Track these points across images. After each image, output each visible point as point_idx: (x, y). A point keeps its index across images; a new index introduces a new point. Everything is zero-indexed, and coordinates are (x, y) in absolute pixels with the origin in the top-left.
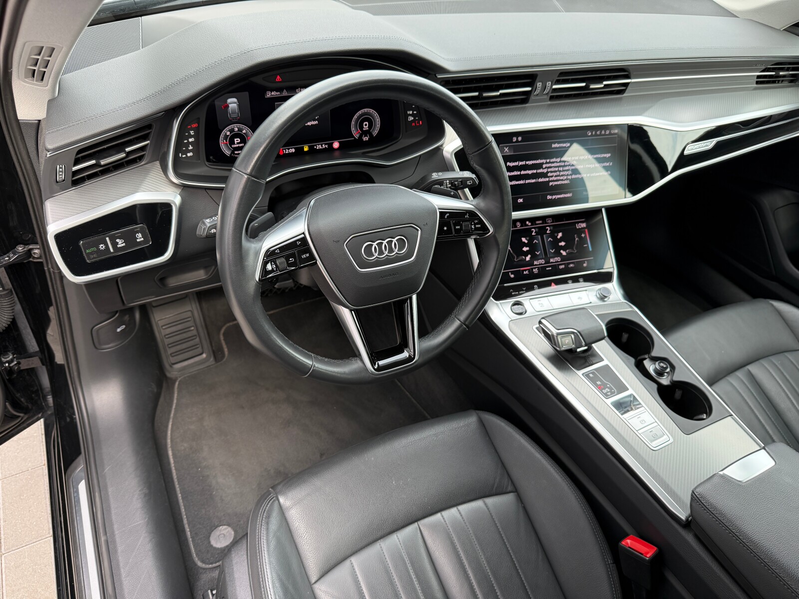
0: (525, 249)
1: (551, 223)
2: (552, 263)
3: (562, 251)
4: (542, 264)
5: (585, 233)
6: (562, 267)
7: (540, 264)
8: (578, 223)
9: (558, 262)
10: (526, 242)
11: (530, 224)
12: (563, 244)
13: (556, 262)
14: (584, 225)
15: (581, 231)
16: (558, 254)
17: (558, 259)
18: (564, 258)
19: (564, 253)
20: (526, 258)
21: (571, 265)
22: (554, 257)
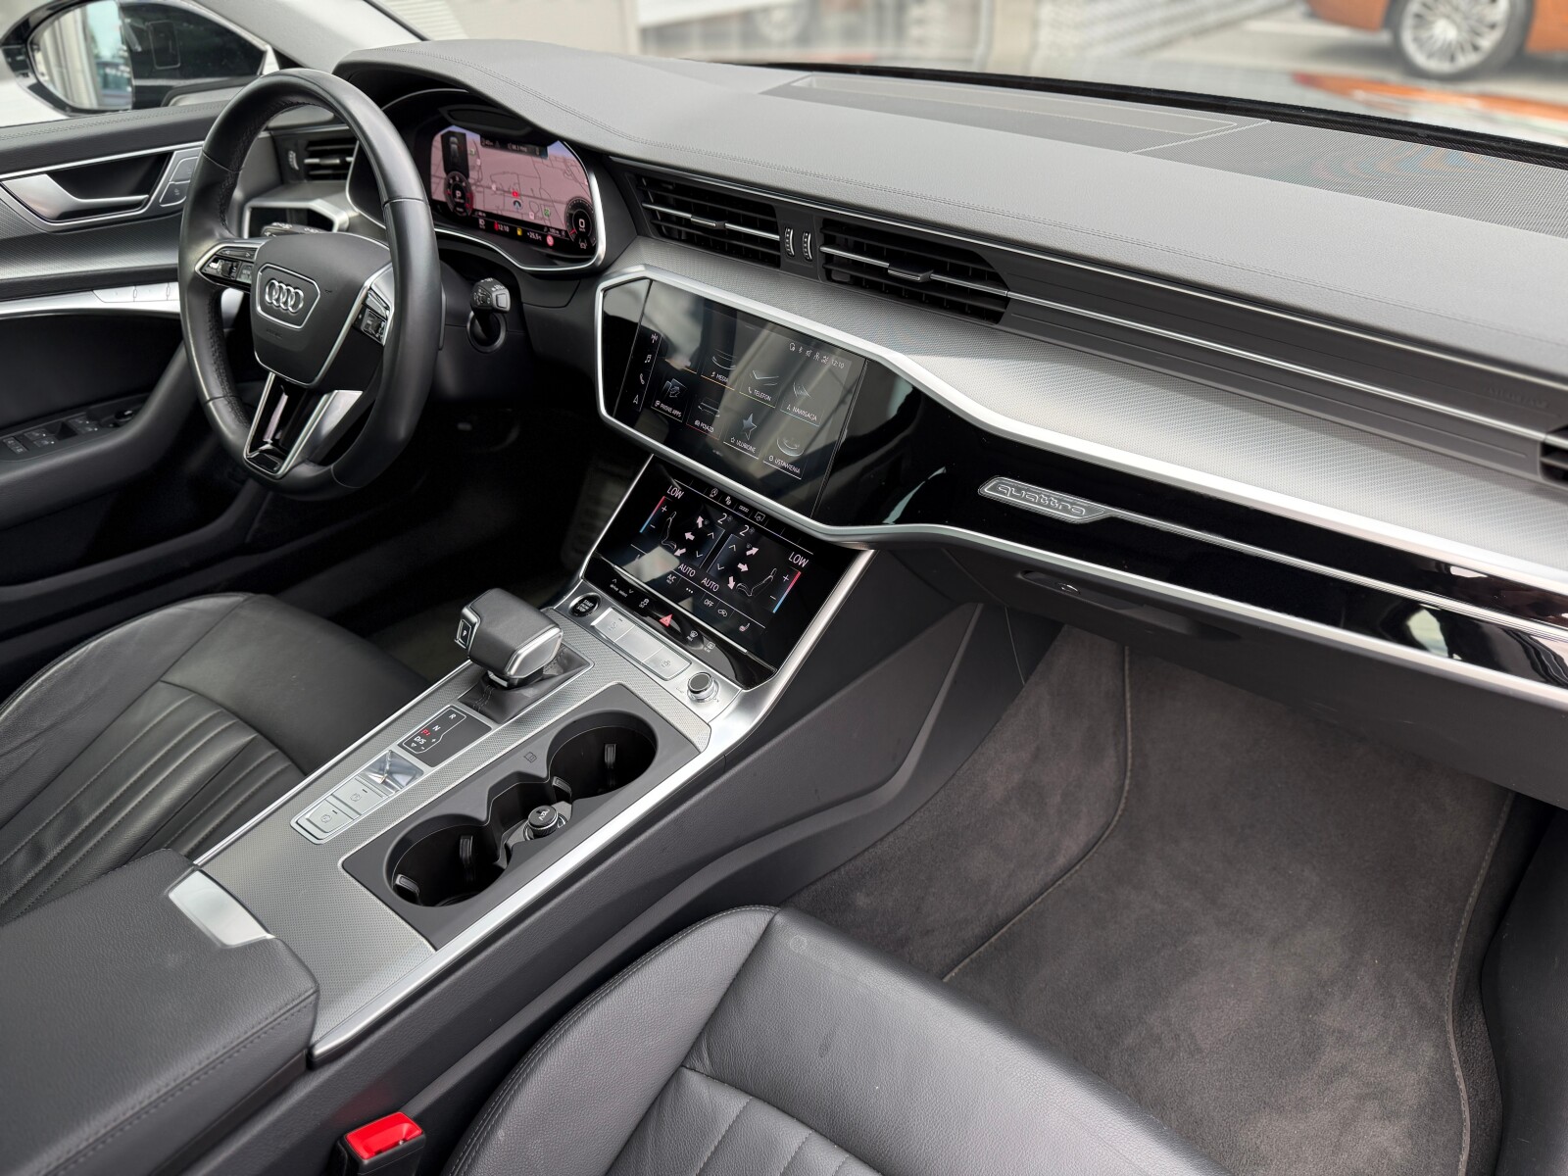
0: (689, 536)
1: (759, 522)
2: (703, 585)
3: (731, 579)
4: (688, 576)
5: (791, 578)
6: (709, 603)
7: (684, 574)
8: (798, 551)
9: (711, 591)
10: (700, 526)
11: (729, 503)
12: (744, 568)
13: (708, 589)
14: (803, 562)
15: (791, 568)
16: (722, 578)
17: (715, 586)
18: (723, 592)
19: (731, 584)
20: (676, 550)
21: (723, 612)
22: (711, 579)
